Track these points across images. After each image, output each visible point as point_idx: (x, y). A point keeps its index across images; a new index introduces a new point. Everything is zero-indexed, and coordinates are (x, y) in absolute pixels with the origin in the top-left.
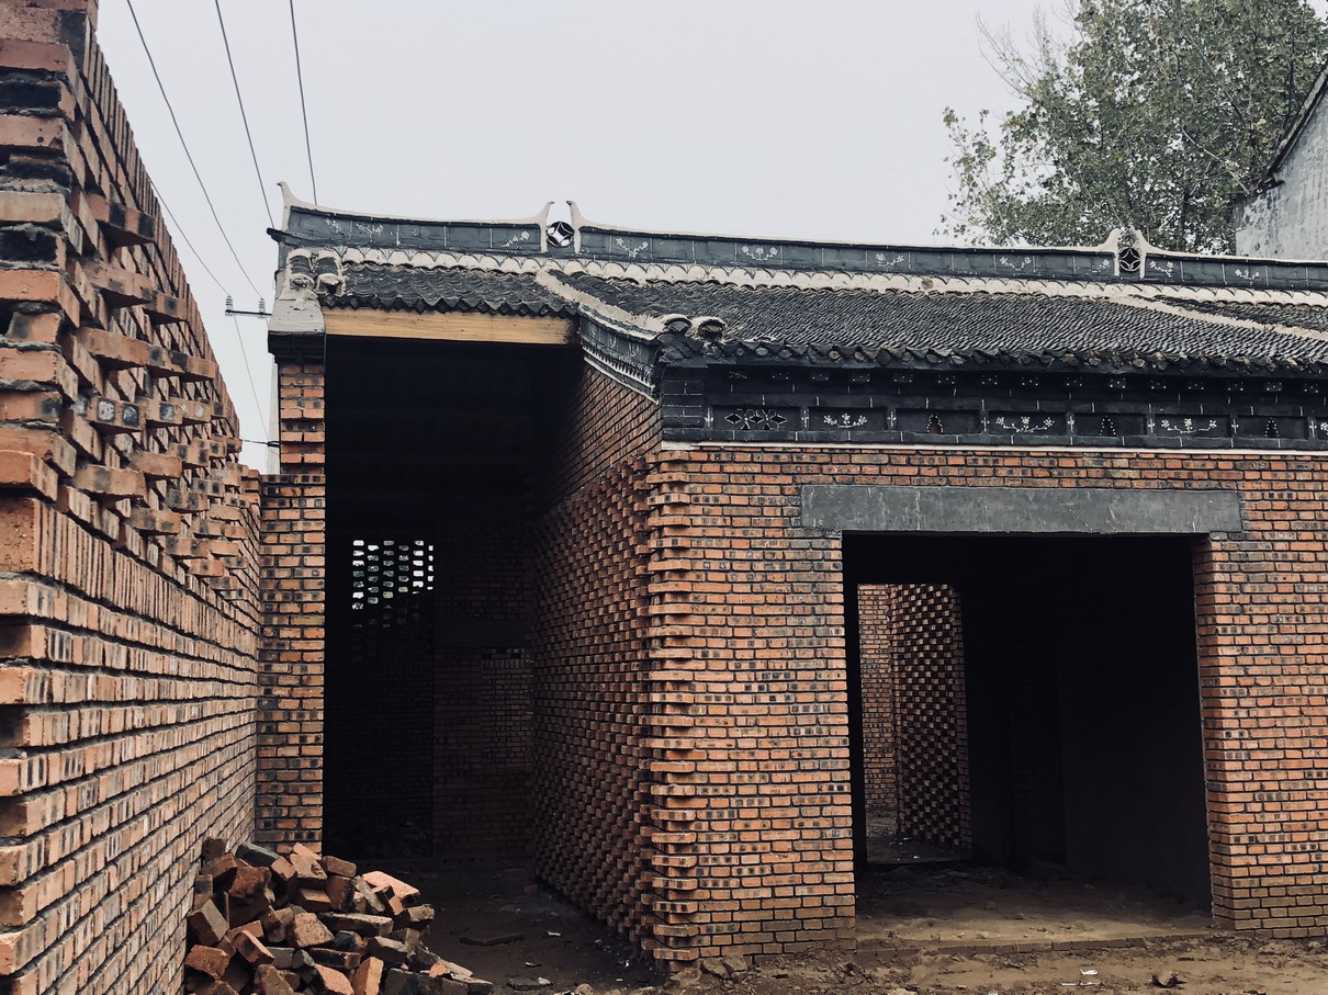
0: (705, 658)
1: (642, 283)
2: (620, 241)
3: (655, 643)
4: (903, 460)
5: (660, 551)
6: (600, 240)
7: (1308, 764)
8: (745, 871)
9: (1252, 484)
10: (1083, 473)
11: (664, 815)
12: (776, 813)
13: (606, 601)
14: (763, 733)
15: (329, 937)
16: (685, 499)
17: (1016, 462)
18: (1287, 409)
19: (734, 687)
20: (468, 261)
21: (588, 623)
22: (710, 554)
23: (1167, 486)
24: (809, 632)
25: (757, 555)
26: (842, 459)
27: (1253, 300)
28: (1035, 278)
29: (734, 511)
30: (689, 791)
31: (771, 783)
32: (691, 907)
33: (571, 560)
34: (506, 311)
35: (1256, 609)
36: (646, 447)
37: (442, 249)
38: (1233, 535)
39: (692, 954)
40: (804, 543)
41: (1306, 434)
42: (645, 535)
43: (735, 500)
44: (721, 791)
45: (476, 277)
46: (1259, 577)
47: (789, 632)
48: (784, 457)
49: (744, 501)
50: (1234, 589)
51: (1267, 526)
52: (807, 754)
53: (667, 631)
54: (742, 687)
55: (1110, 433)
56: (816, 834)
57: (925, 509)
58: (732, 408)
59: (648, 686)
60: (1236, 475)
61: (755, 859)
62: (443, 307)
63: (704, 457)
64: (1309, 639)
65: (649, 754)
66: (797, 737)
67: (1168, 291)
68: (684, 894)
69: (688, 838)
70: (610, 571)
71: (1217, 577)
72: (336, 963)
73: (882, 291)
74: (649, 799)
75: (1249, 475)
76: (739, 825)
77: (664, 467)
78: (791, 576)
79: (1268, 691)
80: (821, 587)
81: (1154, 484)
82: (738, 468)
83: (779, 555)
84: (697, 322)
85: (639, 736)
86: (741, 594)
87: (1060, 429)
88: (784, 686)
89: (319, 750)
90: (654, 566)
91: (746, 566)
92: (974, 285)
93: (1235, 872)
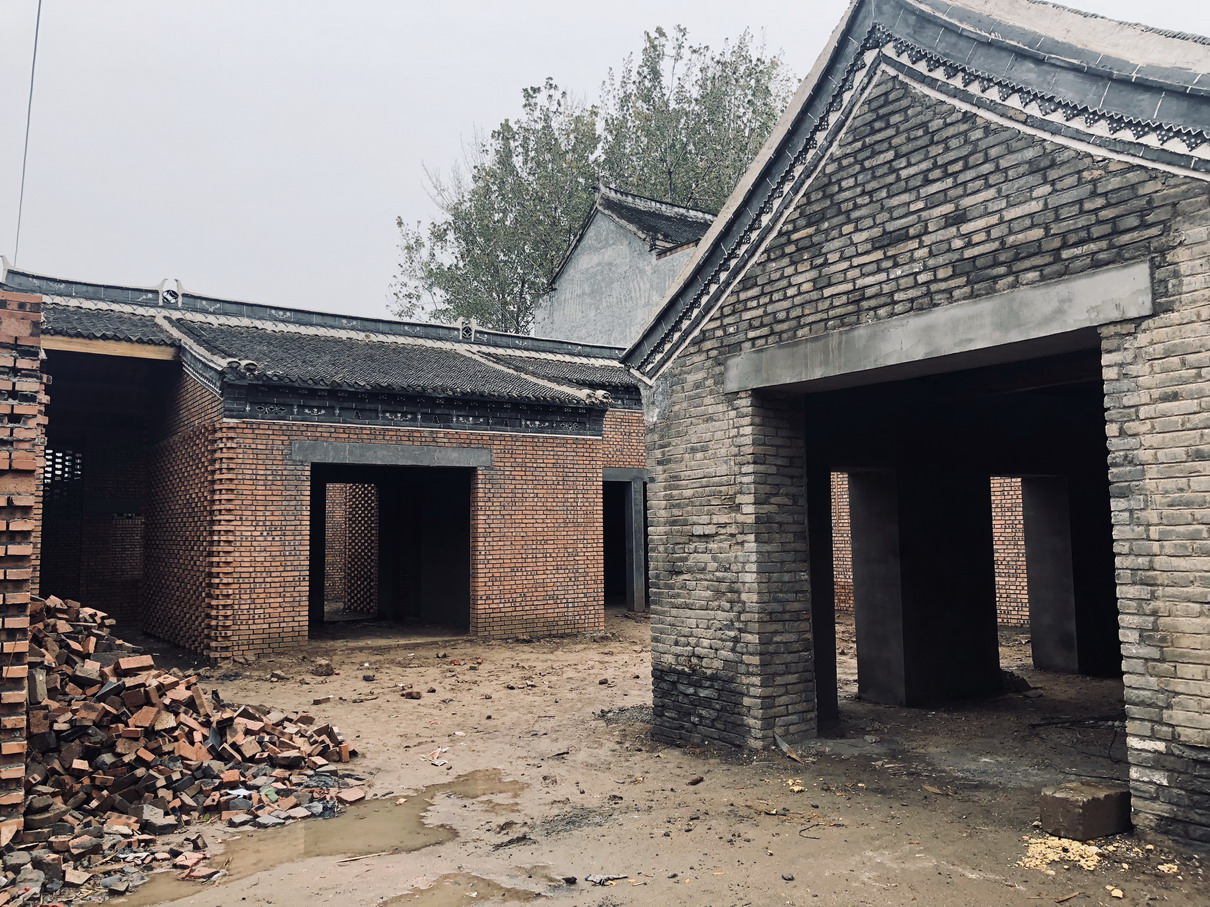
0: (241, 520)
1: (216, 325)
2: (204, 302)
3: (217, 513)
4: (342, 431)
5: (221, 469)
6: (193, 301)
7: (513, 565)
8: (256, 617)
9: (496, 447)
10: (423, 439)
11: (218, 592)
12: (273, 590)
13: (191, 492)
14: (268, 554)
15: (71, 629)
16: (234, 445)
17: (394, 433)
18: (514, 415)
19: (255, 533)
20: (116, 307)
21: (180, 502)
22: (245, 471)
23: (460, 446)
24: (293, 508)
25: (269, 472)
26: (312, 429)
27: (523, 355)
28: (422, 338)
29: (259, 452)
30: (231, 581)
31: (271, 576)
32: (229, 633)
33: (171, 469)
34: (140, 341)
35: (495, 500)
36: (216, 419)
37: (100, 299)
38: (487, 468)
39: (229, 654)
40: (293, 467)
41: (521, 426)
42: (213, 462)
43: (259, 447)
44: (246, 581)
45: (121, 318)
46: (498, 486)
47: (283, 508)
48: (284, 428)
49: (264, 447)
50: (487, 491)
51: (502, 464)
52: (289, 563)
53: (223, 507)
54: (259, 533)
55: (436, 422)
56: (292, 599)
57: (351, 453)
58: (260, 404)
59: (212, 533)
60: (490, 442)
61: (261, 611)
62: (104, 337)
63: (245, 426)
64: (517, 513)
65: (211, 564)
66: (285, 556)
67: (484, 349)
68: (226, 628)
69: (229, 602)
70: (194, 477)
71: (479, 486)
72: (76, 639)
73: (344, 338)
74: (210, 585)
75: (496, 442)
76: (254, 596)
77: (224, 430)
78: (285, 483)
79: (498, 534)
80: (299, 488)
81: (454, 445)
82: (262, 432)
83: (280, 473)
84: (244, 363)
85: (206, 556)
86: (260, 490)
87: (414, 419)
88: (280, 533)
89: (38, 562)
90: (217, 476)
91: (263, 478)
92: (391, 339)
93: (479, 612)
